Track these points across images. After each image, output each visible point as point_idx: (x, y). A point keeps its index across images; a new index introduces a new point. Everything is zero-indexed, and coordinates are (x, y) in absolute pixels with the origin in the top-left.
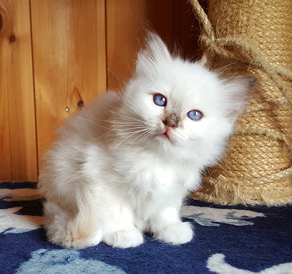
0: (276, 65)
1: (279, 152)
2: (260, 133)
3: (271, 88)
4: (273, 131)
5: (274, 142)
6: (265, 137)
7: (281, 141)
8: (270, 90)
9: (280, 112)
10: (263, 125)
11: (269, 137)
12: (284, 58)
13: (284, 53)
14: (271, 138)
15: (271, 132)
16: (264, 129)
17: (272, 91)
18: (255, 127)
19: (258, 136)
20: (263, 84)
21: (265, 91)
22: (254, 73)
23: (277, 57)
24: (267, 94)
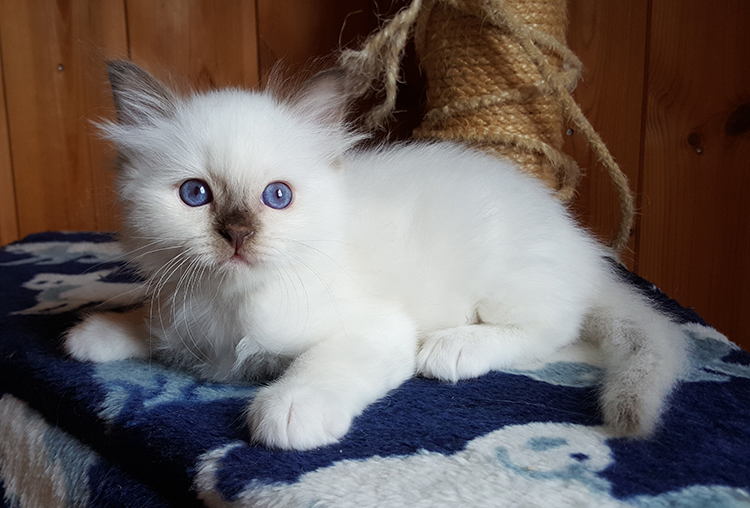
0: (531, 28)
1: (537, 172)
2: (505, 141)
3: (524, 66)
4: (527, 137)
5: (529, 157)
6: (515, 149)
7: (540, 155)
8: (522, 69)
9: (538, 107)
10: (510, 127)
11: (520, 147)
12: (545, 17)
13: (545, 8)
14: (523, 150)
15: (525, 139)
16: (512, 136)
17: (526, 73)
18: (498, 131)
19: (503, 147)
20: (511, 60)
21: (515, 72)
22: (496, 41)
23: (534, 15)
24: (517, 77)
